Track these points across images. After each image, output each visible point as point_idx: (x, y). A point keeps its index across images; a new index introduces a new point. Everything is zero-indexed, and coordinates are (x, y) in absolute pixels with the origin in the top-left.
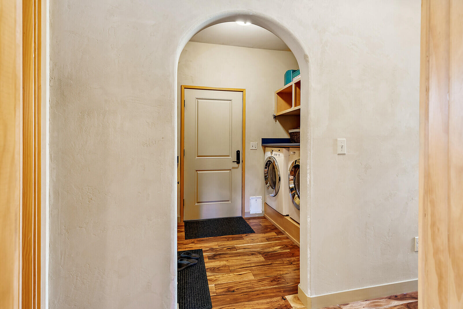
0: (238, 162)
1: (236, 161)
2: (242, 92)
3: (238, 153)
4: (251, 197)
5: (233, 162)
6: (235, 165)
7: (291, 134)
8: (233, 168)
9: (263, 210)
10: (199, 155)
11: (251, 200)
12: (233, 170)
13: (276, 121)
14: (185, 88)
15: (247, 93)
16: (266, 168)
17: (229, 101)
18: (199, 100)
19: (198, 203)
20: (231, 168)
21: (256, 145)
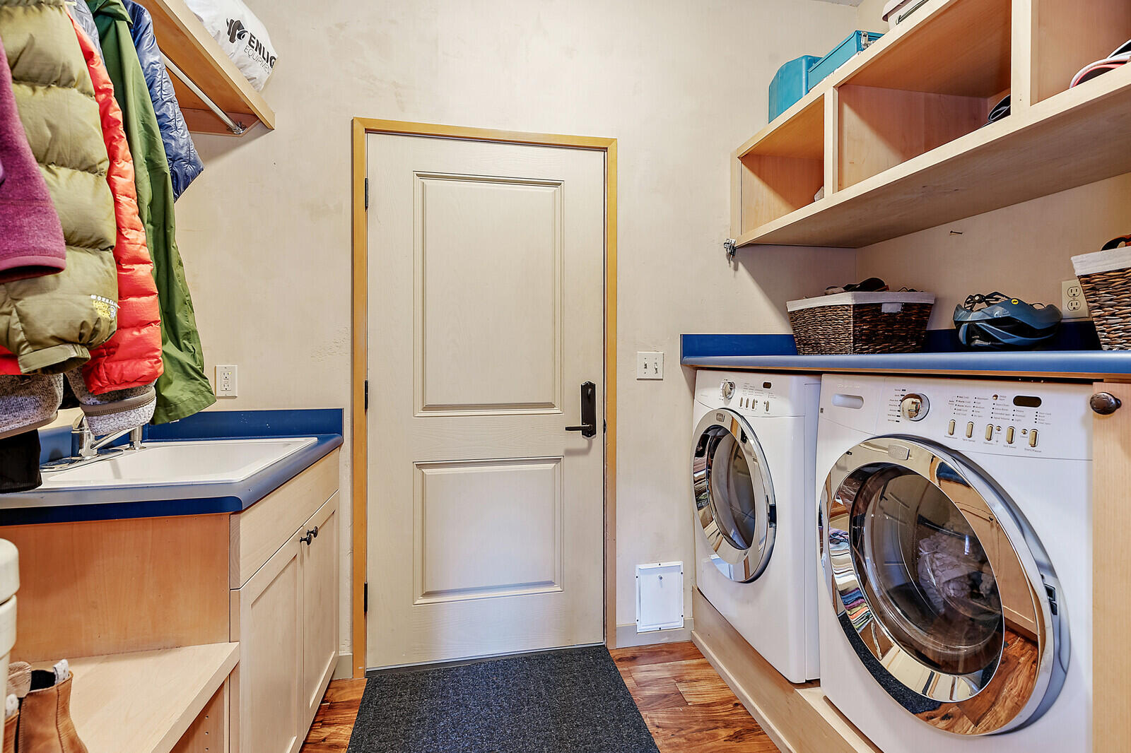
0: (589, 432)
1: (581, 425)
2: (605, 150)
3: (588, 392)
4: (642, 566)
5: (568, 429)
6: (579, 440)
7: (794, 317)
8: (570, 453)
9: (689, 616)
10: (428, 403)
11: (641, 577)
12: (567, 461)
13: (736, 269)
14: (368, 131)
15: (622, 155)
16: (699, 454)
17: (552, 189)
18: (428, 182)
19: (427, 594)
20: (559, 452)
21: (660, 362)
